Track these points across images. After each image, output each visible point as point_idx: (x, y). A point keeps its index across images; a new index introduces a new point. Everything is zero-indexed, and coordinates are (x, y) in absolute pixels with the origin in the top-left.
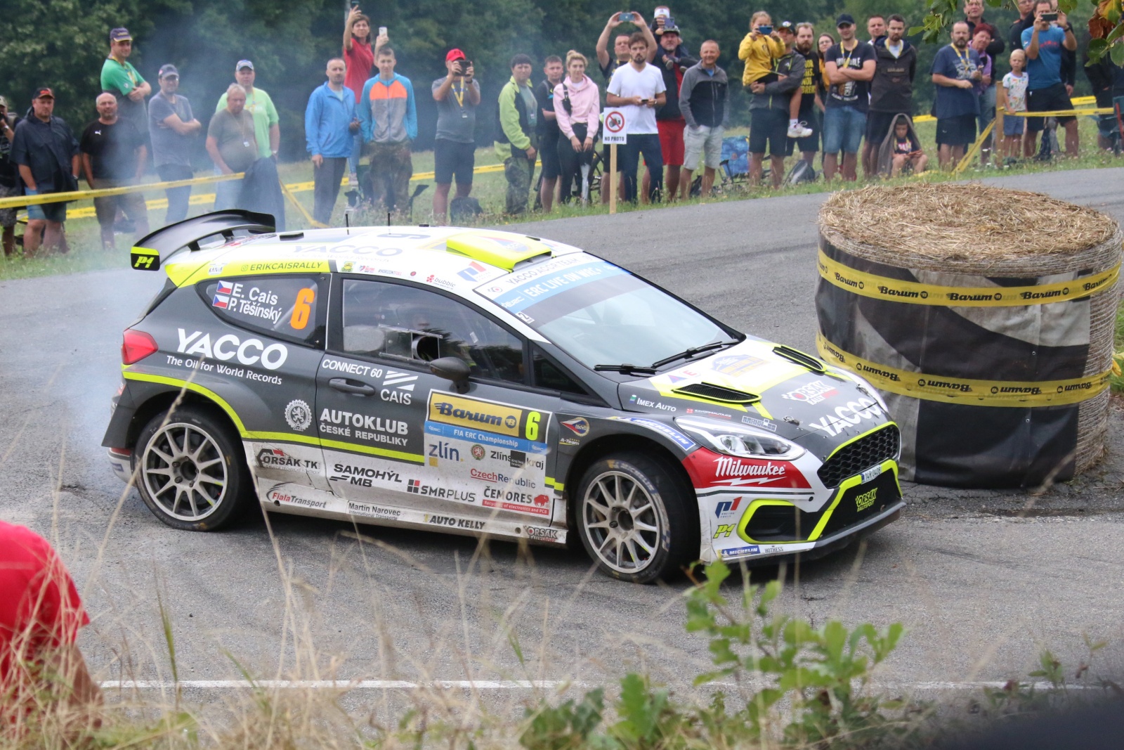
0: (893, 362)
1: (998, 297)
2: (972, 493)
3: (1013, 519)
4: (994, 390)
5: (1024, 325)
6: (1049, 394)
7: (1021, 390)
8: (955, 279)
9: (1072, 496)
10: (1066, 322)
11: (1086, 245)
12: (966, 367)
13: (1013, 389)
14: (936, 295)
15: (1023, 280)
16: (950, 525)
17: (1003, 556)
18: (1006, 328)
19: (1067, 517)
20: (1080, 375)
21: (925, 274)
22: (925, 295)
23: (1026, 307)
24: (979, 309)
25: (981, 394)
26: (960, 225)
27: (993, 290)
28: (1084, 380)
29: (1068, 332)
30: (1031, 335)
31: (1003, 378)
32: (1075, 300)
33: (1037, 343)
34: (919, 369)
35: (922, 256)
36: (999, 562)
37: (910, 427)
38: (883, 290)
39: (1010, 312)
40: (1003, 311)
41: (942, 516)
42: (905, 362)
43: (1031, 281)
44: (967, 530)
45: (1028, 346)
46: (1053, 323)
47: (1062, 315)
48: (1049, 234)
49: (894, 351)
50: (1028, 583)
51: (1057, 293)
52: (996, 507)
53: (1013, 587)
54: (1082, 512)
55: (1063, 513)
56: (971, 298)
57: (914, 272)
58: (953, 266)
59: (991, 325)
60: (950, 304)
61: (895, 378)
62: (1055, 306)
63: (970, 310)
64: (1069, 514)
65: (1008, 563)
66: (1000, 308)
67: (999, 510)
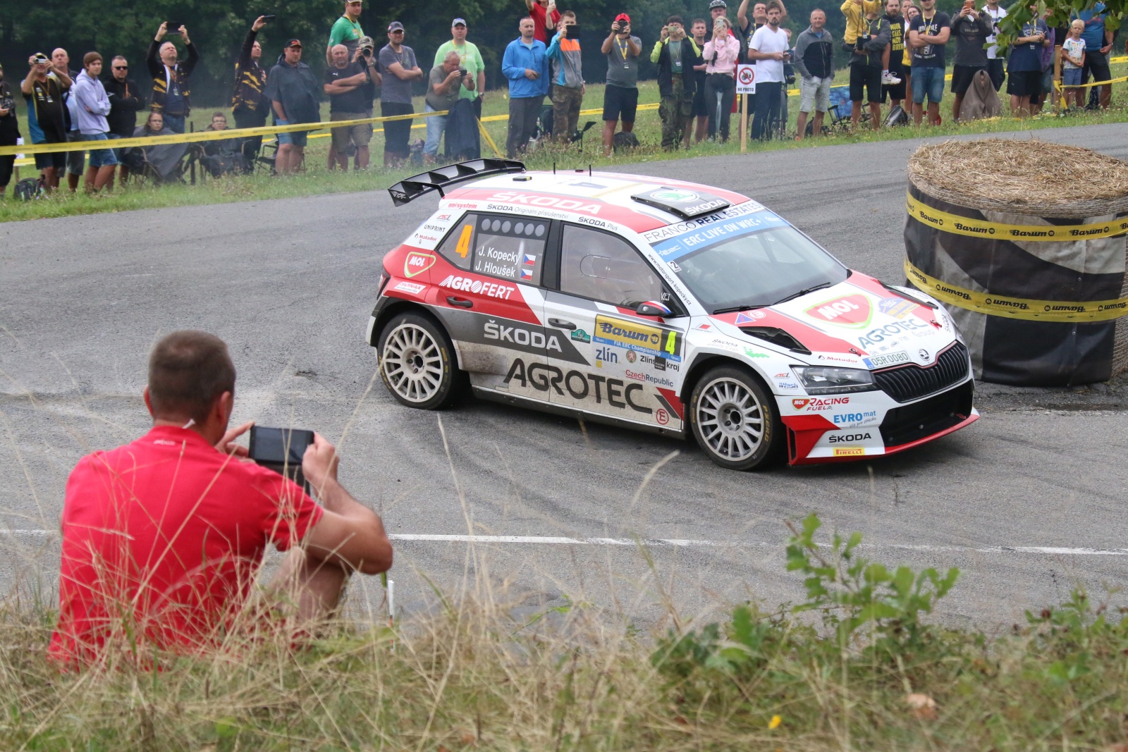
0: (966, 284)
1: (1051, 234)
2: (1027, 390)
3: (1060, 412)
4: (1047, 308)
5: (1072, 256)
6: (1091, 312)
7: (1069, 308)
8: (1017, 218)
9: (1109, 394)
10: (1106, 254)
11: (1123, 192)
12: (1024, 289)
13: (1062, 308)
14: (1002, 231)
15: (1071, 220)
16: (1010, 417)
17: (1052, 443)
18: (1058, 259)
19: (1106, 412)
20: (1117, 297)
21: (992, 214)
22: (992, 231)
23: (1074, 242)
24: (1036, 243)
25: (1036, 311)
26: (1022, 175)
27: (1048, 228)
28: (1120, 300)
29: (1108, 262)
30: (1078, 265)
31: (1055, 299)
32: (1113, 237)
33: (1082, 271)
34: (986, 291)
35: (991, 200)
36: (1048, 448)
37: (979, 337)
38: (959, 226)
39: (1060, 245)
40: (1055, 245)
41: (1003, 409)
42: (975, 284)
43: (1079, 221)
44: (1023, 421)
45: (1074, 274)
46: (1096, 255)
47: (1104, 249)
48: (1093, 183)
49: (966, 276)
50: (1072, 466)
51: (1099, 231)
52: (1047, 401)
53: (1059, 469)
54: (1116, 407)
55: (1102, 407)
56: (1029, 234)
57: (984, 212)
58: (1015, 208)
59: (1045, 256)
60: (1013, 238)
61: (967, 297)
62: (1098, 241)
63: (1029, 244)
64: (1106, 409)
65: (1056, 449)
66: (1053, 243)
67: (1050, 404)
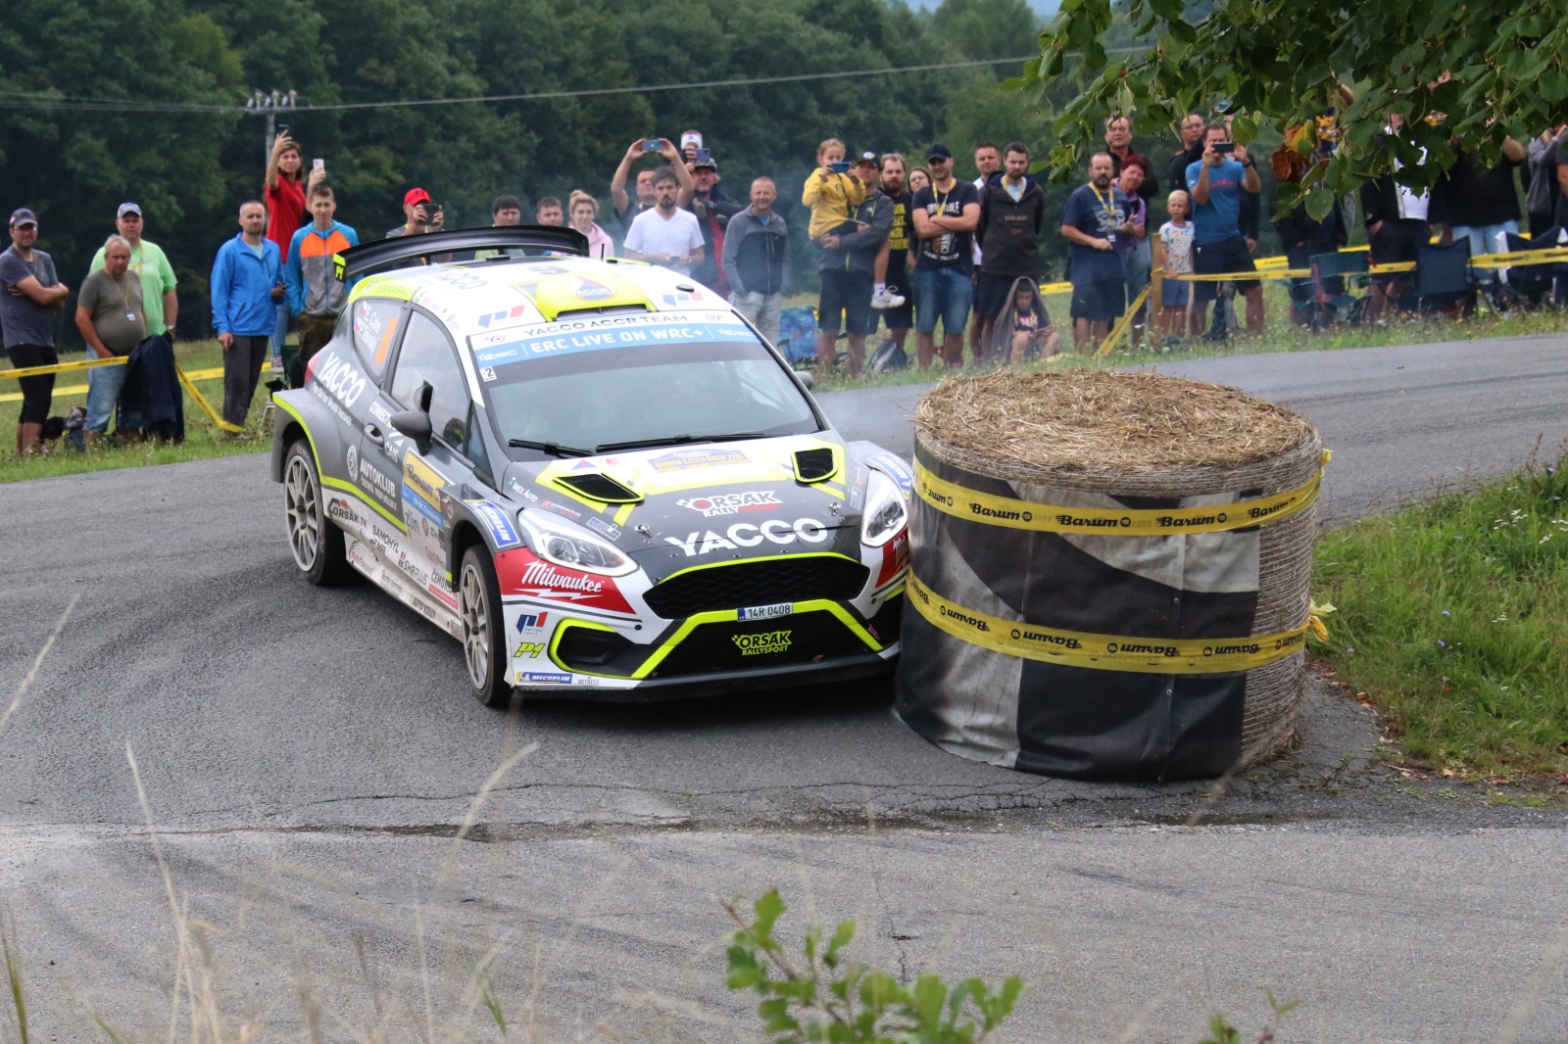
0: (989, 606)
1: (1126, 523)
2: (1120, 791)
3: (1176, 828)
4: (1112, 648)
5: (1162, 561)
6: (1190, 658)
7: (1149, 649)
8: (1067, 495)
9: (1256, 797)
10: (1224, 560)
11: (1254, 456)
12: (1083, 616)
13: (1139, 648)
14: (1042, 517)
15: (1160, 500)
16: (1091, 837)
17: (1163, 879)
18: (1138, 565)
19: (1252, 826)
20: (1247, 633)
21: (1028, 489)
22: (1028, 516)
23: (1165, 538)
24: (1101, 538)
25: (1092, 653)
26: (1095, 425)
27: (1119, 512)
28: (1251, 641)
29: (1227, 573)
30: (1172, 576)
31: (1135, 633)
32: (1235, 531)
33: (1180, 586)
34: (1021, 617)
35: (1026, 464)
36: (1158, 887)
37: (1010, 695)
38: (975, 508)
39: (1142, 543)
40: (1133, 542)
41: (1081, 824)
42: (1003, 607)
43: (1171, 502)
44: (1114, 844)
45: (1169, 591)
46: (1204, 561)
47: (1218, 550)
48: (1211, 441)
49: (988, 591)
50: (1197, 916)
51: (1209, 520)
52: (1154, 812)
53: (1177, 921)
54: (1270, 819)
55: (1244, 819)
56: (1088, 523)
57: (1013, 485)
58: (1064, 479)
59: (1117, 560)
60: (1061, 530)
61: (983, 627)
62: (1207, 537)
63: (1089, 538)
64: (1252, 821)
65: (1170, 889)
66: (1128, 538)
67: (1158, 816)
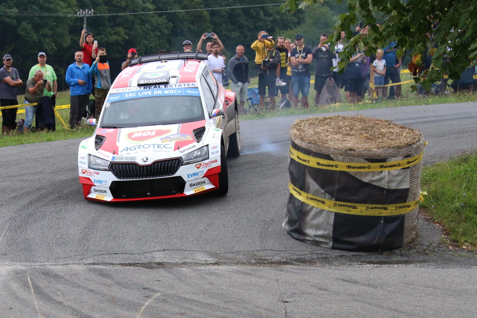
0: (323, 195)
1: (369, 167)
2: (357, 253)
3: (375, 265)
4: (367, 208)
5: (380, 180)
6: (391, 210)
7: (379, 208)
8: (350, 159)
9: (402, 255)
10: (399, 178)
11: (408, 144)
12: (355, 198)
13: (376, 208)
14: (342, 166)
15: (380, 160)
16: (348, 268)
17: (371, 282)
18: (373, 181)
19: (400, 265)
20: (405, 202)
21: (337, 157)
22: (337, 166)
23: (381, 172)
24: (361, 173)
25: (361, 210)
26: (352, 135)
27: (367, 164)
28: (407, 203)
29: (400, 182)
30: (384, 184)
31: (371, 203)
32: (403, 169)
33: (386, 187)
34: (334, 199)
35: (336, 149)
36: (369, 285)
37: (330, 224)
38: (318, 164)
39: (374, 174)
40: (371, 174)
41: (344, 264)
42: (328, 196)
43: (384, 160)
44: (355, 271)
45: (382, 189)
46: (393, 179)
47: (397, 175)
48: (391, 139)
49: (323, 191)
50: (382, 295)
51: (395, 166)
52: (368, 260)
53: (375, 297)
54: (406, 262)
55: (398, 263)
56: (357, 168)
57: (332, 156)
58: (349, 153)
59: (366, 179)
60: (348, 170)
61: (323, 203)
62: (394, 171)
63: (357, 173)
64: (400, 263)
65: (373, 286)
66: (370, 172)
67: (370, 261)
